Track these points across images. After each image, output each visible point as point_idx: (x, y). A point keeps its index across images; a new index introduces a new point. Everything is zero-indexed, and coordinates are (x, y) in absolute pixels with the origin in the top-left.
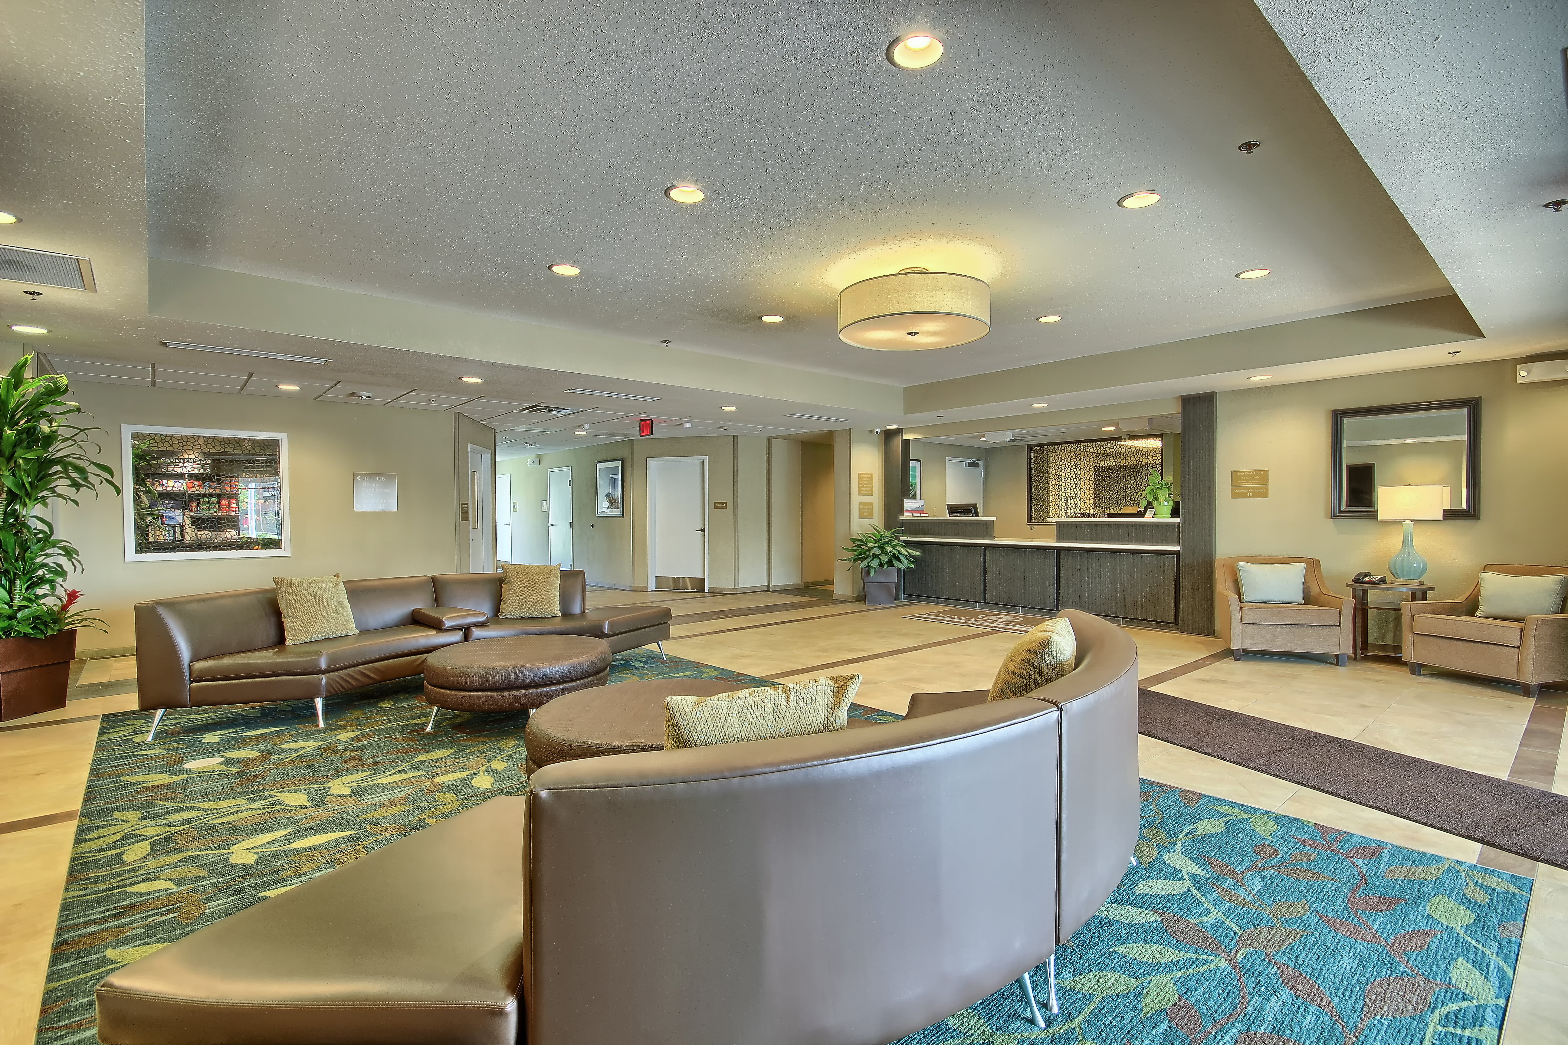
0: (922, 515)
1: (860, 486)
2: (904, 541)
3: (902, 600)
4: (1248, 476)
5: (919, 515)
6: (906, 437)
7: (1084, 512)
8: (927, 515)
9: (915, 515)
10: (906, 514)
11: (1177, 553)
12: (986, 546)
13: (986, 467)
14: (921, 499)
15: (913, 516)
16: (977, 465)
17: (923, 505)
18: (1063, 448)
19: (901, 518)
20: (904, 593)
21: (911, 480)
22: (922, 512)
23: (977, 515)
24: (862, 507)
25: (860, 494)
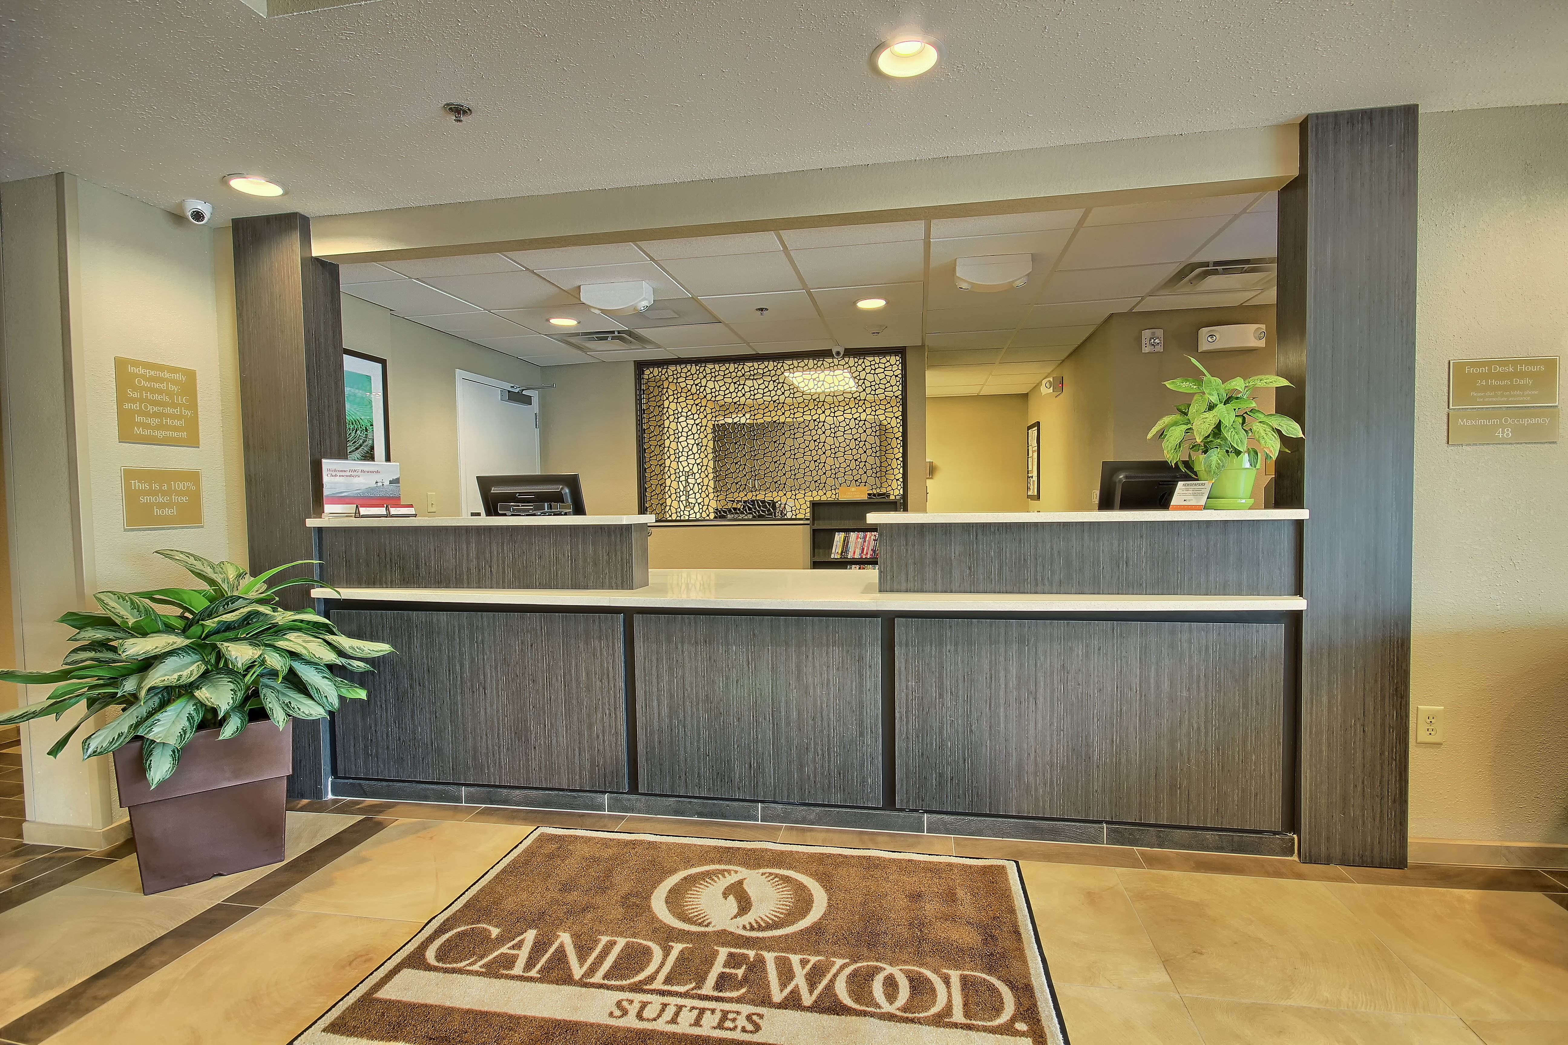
0: (393, 511)
1: (127, 406)
2: (330, 606)
3: (330, 796)
4: (1500, 376)
5: (382, 511)
6: (320, 249)
7: (754, 498)
8: (411, 511)
9: (363, 511)
10: (328, 508)
11: (1294, 619)
12: (629, 613)
13: (543, 405)
14: (388, 459)
15: (357, 515)
16: (527, 400)
17: (396, 481)
18: (708, 371)
19: (311, 523)
20: (334, 772)
21: (352, 411)
22: (395, 501)
23: (579, 509)
24: (136, 484)
25: (126, 435)
